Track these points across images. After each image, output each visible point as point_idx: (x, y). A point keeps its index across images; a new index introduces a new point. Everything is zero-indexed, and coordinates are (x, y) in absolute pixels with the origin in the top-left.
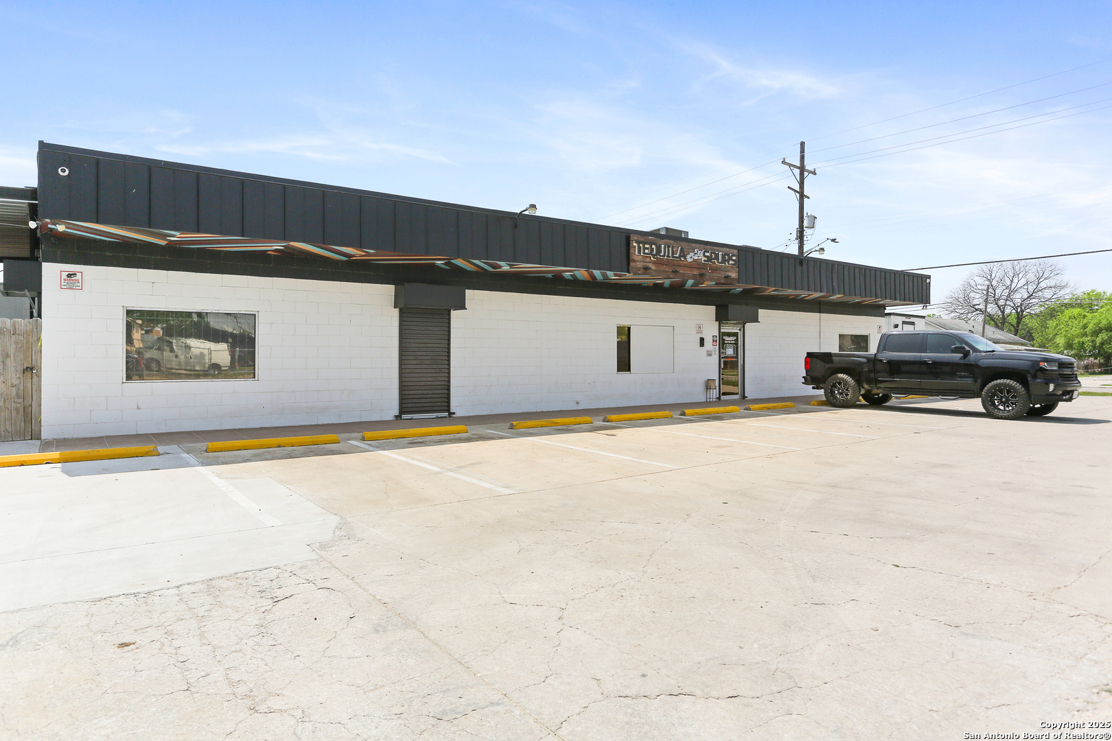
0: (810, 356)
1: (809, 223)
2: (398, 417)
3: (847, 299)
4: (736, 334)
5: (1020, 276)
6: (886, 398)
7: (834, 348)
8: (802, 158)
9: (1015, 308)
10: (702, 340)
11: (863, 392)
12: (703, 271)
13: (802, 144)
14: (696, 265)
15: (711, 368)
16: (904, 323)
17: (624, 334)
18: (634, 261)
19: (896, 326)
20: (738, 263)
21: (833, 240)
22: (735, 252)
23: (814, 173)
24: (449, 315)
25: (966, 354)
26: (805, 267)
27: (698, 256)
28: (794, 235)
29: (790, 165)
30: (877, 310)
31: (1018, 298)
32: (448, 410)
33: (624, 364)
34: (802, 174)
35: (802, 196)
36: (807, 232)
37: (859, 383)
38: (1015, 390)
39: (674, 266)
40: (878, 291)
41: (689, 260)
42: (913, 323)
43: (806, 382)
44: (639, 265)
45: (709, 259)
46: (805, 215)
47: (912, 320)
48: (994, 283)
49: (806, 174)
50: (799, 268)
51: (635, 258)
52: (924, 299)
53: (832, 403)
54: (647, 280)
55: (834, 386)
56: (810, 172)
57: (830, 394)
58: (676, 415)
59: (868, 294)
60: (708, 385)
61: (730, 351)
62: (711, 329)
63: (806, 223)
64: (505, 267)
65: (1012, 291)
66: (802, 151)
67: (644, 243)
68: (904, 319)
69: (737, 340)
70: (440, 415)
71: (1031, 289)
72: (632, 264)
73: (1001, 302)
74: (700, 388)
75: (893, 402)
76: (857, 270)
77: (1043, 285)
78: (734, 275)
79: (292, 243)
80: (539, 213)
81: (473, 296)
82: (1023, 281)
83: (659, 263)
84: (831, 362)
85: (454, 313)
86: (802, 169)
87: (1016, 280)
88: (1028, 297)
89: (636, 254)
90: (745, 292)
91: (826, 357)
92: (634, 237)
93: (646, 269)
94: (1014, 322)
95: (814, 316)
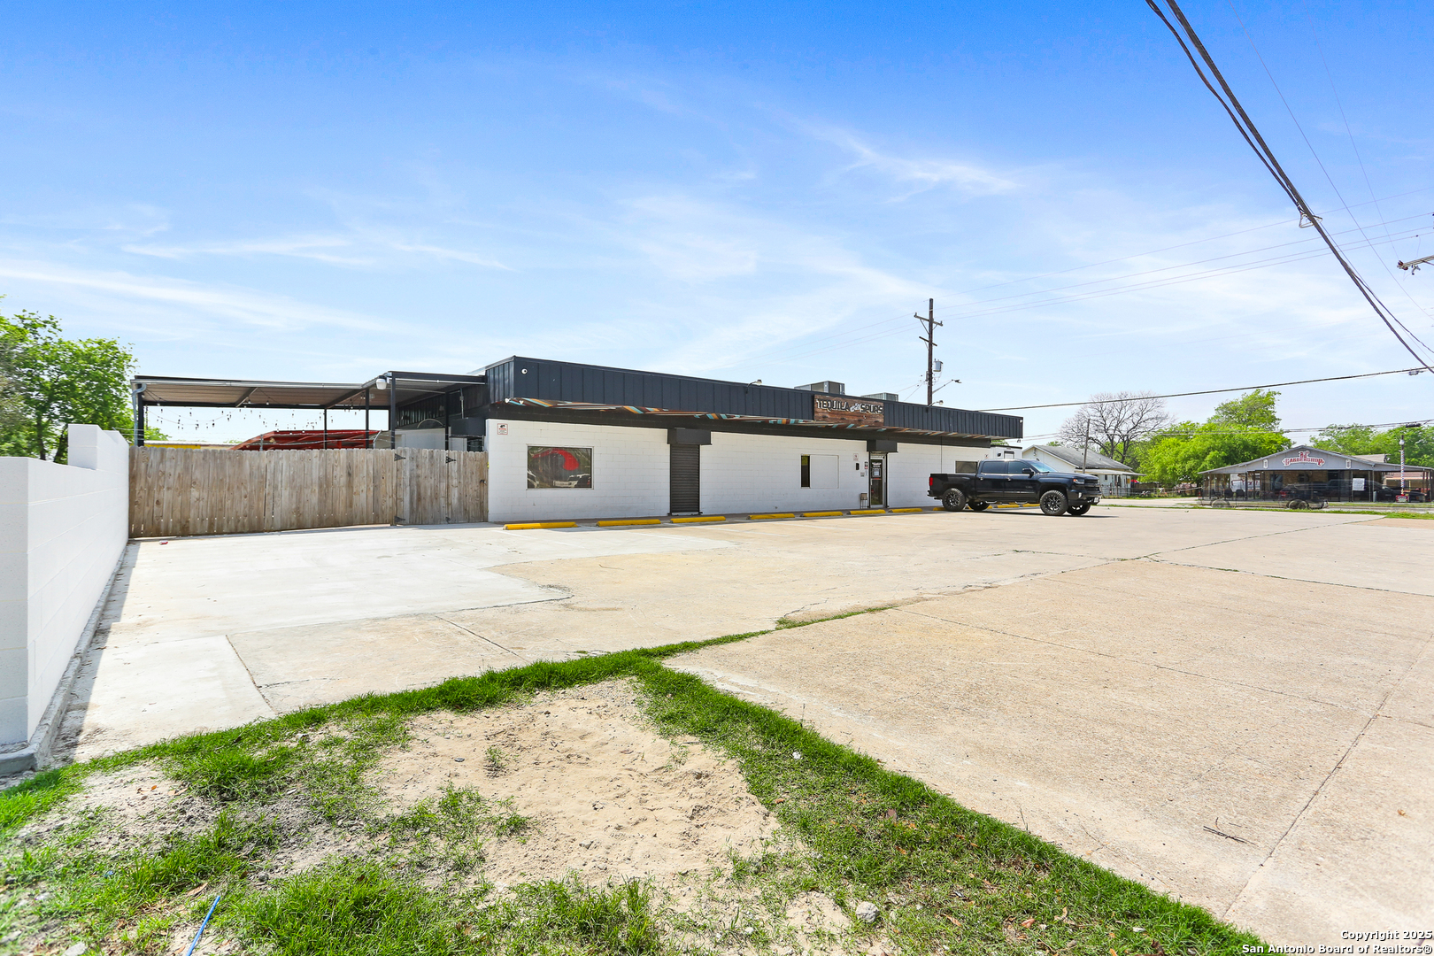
0: (933, 476)
1: (937, 367)
2: (670, 514)
3: (961, 435)
4: (881, 461)
5: (1127, 408)
6: (985, 506)
7: (951, 471)
8: (931, 313)
9: (1122, 437)
10: (858, 465)
11: (968, 501)
12: (861, 418)
13: (931, 300)
14: (856, 414)
15: (864, 485)
16: (1005, 452)
17: (806, 462)
18: (817, 412)
19: (999, 455)
20: (883, 412)
21: (957, 381)
22: (882, 404)
23: (941, 324)
24: (699, 448)
25: (1032, 474)
26: (929, 413)
27: (857, 408)
28: (925, 378)
29: (921, 318)
30: (985, 443)
31: (1124, 428)
32: (698, 511)
33: (806, 482)
34: (931, 326)
35: (931, 344)
36: (935, 375)
37: (965, 495)
38: (1059, 498)
39: (842, 415)
40: (983, 429)
41: (852, 411)
42: (1013, 453)
43: (931, 494)
44: (820, 415)
45: (865, 410)
46: (933, 360)
47: (1012, 450)
48: (1105, 415)
49: (934, 325)
50: (925, 414)
51: (818, 410)
52: (1018, 434)
53: (947, 508)
54: (822, 424)
55: (949, 497)
56: (938, 324)
57: (946, 503)
58: (845, 514)
59: (975, 431)
60: (862, 497)
61: (877, 473)
62: (864, 458)
63: (934, 368)
64: (737, 417)
65: (1120, 422)
66: (931, 307)
67: (823, 401)
68: (1006, 449)
69: (881, 466)
70: (694, 513)
71: (1136, 419)
72: (816, 415)
73: (1111, 432)
74: (857, 499)
75: (990, 507)
76: (967, 415)
77: (1145, 417)
78: (881, 420)
79: (626, 407)
80: (763, 384)
81: (716, 436)
82: (1129, 413)
83: (832, 413)
84: (947, 480)
85: (702, 448)
86: (931, 321)
87: (1123, 412)
88: (1134, 428)
89: (818, 408)
90: (888, 430)
91: (944, 477)
92: (817, 397)
93: (824, 417)
94: (1122, 451)
95: (937, 448)
